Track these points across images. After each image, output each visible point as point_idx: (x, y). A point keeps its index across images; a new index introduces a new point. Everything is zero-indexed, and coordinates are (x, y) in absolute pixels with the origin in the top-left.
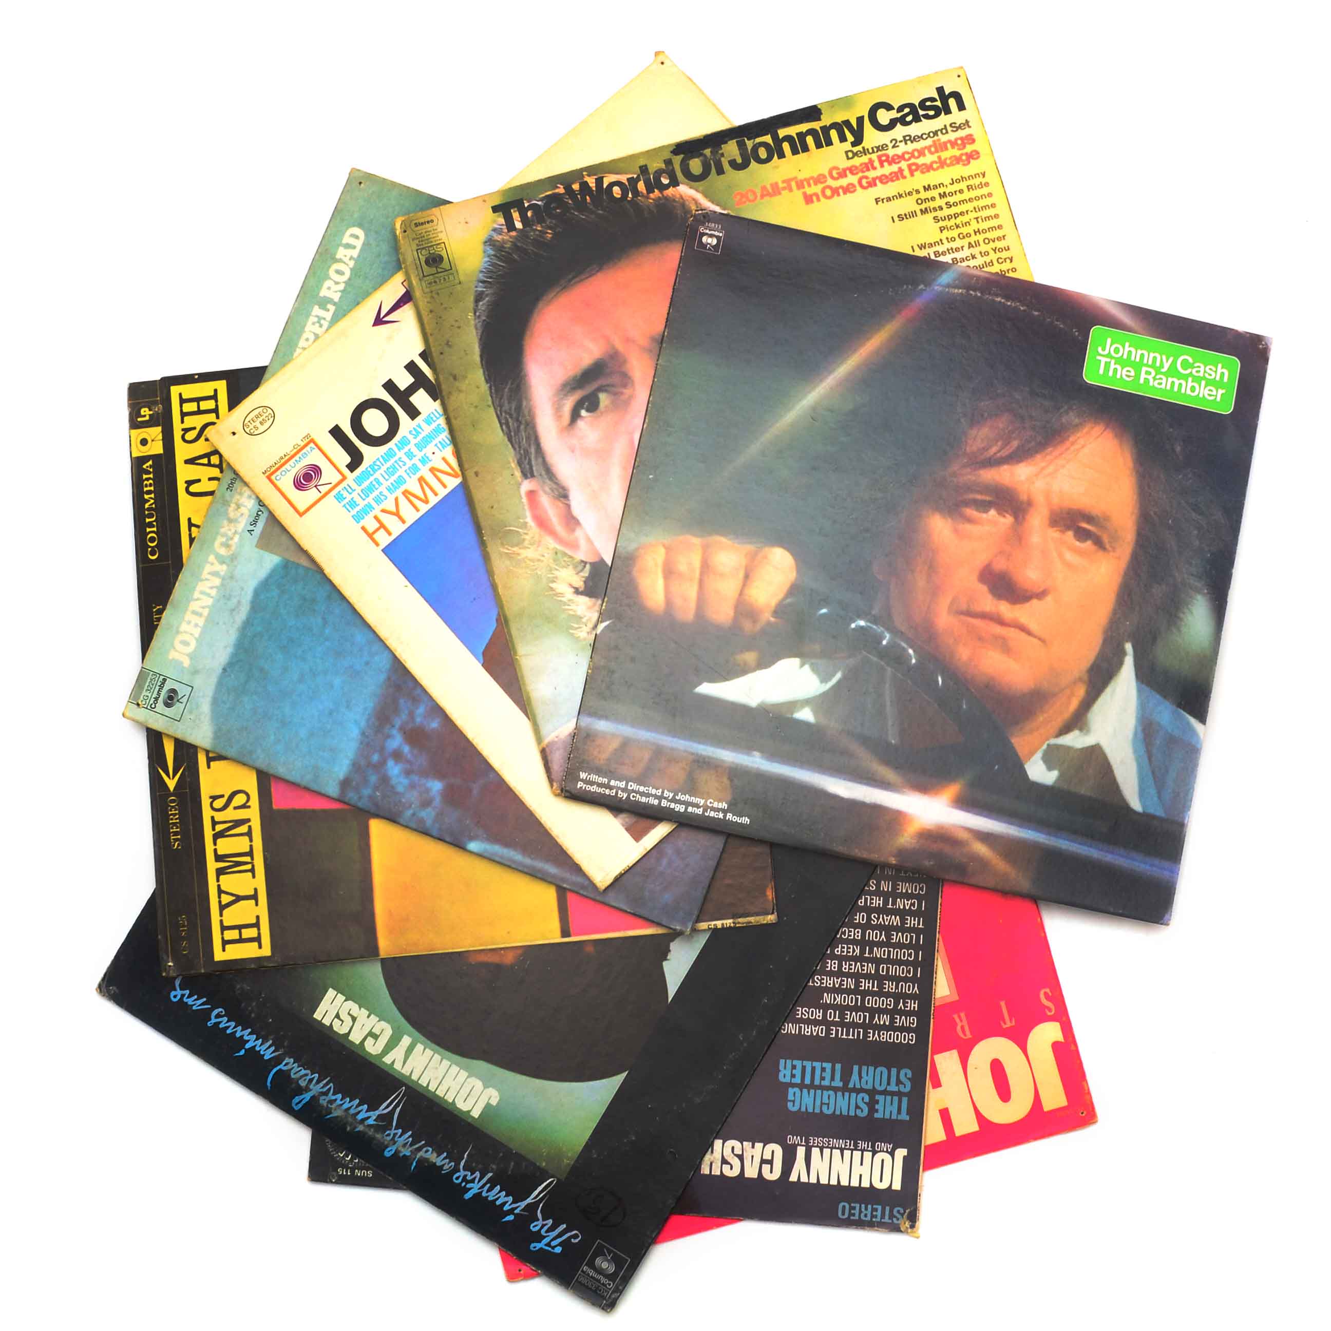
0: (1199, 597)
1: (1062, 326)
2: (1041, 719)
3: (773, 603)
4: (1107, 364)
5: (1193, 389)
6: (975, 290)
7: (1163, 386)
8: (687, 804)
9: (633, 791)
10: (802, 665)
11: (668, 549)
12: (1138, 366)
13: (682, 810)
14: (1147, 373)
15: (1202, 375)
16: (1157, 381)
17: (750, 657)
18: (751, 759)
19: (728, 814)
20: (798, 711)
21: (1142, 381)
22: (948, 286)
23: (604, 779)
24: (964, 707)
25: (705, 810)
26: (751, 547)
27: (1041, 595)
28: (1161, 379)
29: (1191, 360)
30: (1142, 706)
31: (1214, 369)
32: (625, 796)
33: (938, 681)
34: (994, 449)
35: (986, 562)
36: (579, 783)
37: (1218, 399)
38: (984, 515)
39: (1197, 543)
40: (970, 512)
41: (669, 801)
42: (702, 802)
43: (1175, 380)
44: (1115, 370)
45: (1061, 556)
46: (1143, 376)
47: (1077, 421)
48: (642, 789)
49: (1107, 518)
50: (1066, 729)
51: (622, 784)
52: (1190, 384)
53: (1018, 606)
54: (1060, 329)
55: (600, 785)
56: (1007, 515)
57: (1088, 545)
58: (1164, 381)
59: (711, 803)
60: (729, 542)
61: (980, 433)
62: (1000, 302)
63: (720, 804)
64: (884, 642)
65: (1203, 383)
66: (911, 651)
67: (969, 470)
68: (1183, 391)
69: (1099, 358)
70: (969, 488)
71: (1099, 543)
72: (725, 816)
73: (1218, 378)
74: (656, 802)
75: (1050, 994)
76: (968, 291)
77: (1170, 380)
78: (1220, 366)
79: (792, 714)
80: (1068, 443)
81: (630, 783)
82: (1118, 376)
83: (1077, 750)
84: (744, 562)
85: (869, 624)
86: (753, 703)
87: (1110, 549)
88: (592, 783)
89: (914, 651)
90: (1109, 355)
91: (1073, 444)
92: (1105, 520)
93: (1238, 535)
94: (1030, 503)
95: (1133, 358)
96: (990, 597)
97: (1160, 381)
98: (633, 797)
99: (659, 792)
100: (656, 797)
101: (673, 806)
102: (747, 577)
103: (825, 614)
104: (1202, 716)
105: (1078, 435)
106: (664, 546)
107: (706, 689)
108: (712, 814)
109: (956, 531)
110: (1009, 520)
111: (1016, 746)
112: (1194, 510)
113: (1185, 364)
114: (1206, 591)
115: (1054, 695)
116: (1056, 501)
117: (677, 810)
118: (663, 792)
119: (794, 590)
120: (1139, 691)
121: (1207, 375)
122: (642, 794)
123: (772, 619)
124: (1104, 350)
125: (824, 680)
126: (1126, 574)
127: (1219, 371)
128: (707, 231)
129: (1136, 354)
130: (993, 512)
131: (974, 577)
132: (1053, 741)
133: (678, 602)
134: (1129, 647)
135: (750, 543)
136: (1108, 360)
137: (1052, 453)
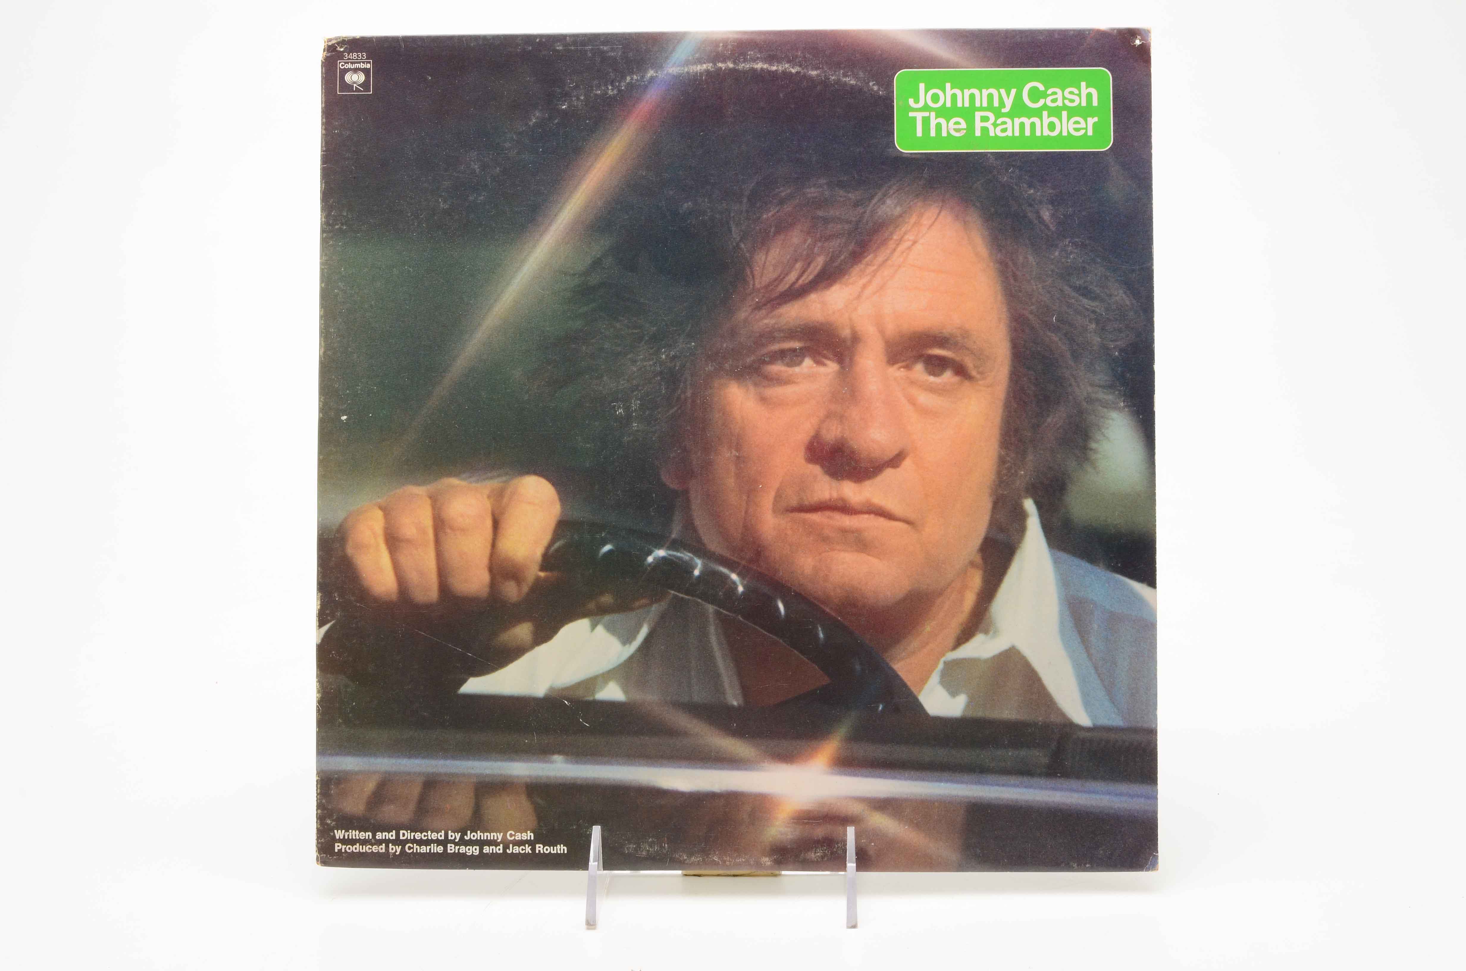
0: (1114, 415)
1: (853, 82)
2: (928, 629)
3: (539, 552)
4: (926, 121)
5: (1052, 127)
6: (724, 61)
7: (1009, 133)
8: (481, 843)
9: (407, 841)
10: (593, 627)
11: (386, 511)
12: (968, 114)
13: (477, 853)
14: (985, 119)
15: (1061, 105)
16: (999, 129)
17: (523, 631)
18: (552, 766)
19: (537, 846)
20: (602, 688)
21: (978, 133)
22: (687, 63)
23: (367, 834)
24: (821, 635)
25: (506, 847)
26: (495, 484)
27: (896, 461)
28: (1005, 123)
29: (1041, 88)
30: (1064, 582)
31: (1076, 91)
32: (399, 849)
33: (778, 609)
34: (792, 276)
35: (812, 433)
36: (336, 844)
37: (1090, 133)
38: (797, 369)
39: (1096, 340)
40: (777, 368)
41: (456, 844)
42: (499, 837)
43: (1024, 119)
44: (939, 127)
45: (912, 401)
46: (978, 124)
47: (898, 210)
48: (418, 836)
49: (966, 334)
50: (965, 635)
51: (392, 836)
52: (1046, 121)
53: (867, 483)
54: (852, 86)
55: (364, 842)
56: (828, 362)
57: (948, 376)
58: (1009, 125)
59: (511, 835)
60: (463, 483)
61: (769, 258)
62: (762, 69)
63: (524, 834)
64: (697, 573)
65: (1064, 114)
66: (734, 577)
67: (763, 312)
68: (1038, 134)
69: (911, 114)
70: (770, 336)
71: (961, 371)
72: (533, 849)
73: (1084, 104)
74: (440, 849)
76: (715, 64)
77: (1017, 121)
78: (1083, 84)
79: (593, 694)
80: (891, 244)
81: (401, 832)
82: (944, 134)
83: (986, 661)
84: (488, 505)
85: (671, 553)
86: (540, 690)
87: (978, 376)
88: (352, 842)
89: (739, 574)
90: (926, 108)
91: (901, 240)
92: (964, 338)
93: (1152, 317)
94: (856, 338)
95: (960, 105)
96: (827, 478)
97: (1004, 126)
98: (410, 848)
99: (441, 836)
100: (438, 842)
101: (463, 849)
102: (496, 525)
103: (610, 552)
104: (1149, 577)
105: (903, 229)
106: (381, 508)
107: (474, 686)
108: (517, 850)
109: (763, 400)
110: (832, 367)
111: (902, 674)
112: (1083, 295)
113: (1035, 95)
114: (1122, 404)
115: (940, 593)
116: (891, 328)
117: (469, 853)
118: (446, 835)
119: (563, 526)
120: (1056, 562)
121: (1067, 102)
122: (420, 843)
123: (542, 574)
124: (917, 101)
125: (626, 640)
126: (1007, 406)
127: (1084, 91)
128: (349, 66)
129: (963, 98)
130: (808, 362)
131: (800, 457)
132: (952, 656)
133: (413, 577)
134: (1029, 505)
135: (491, 478)
136: (926, 114)
137: (873, 260)
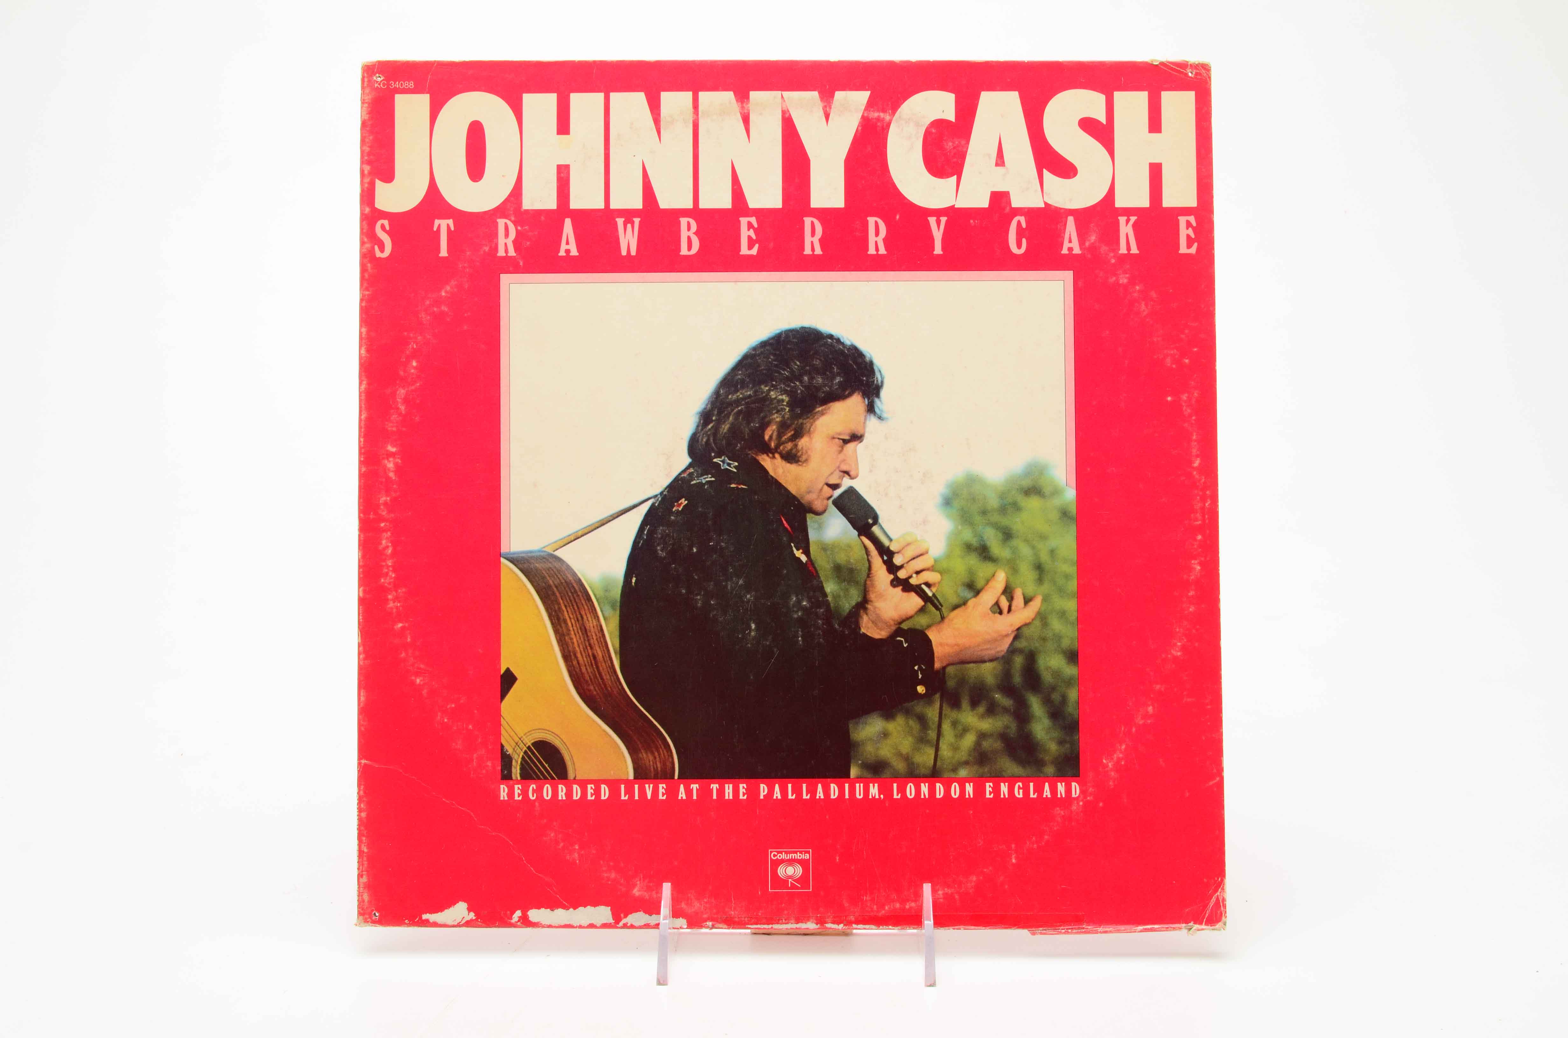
75: (376, 247)
